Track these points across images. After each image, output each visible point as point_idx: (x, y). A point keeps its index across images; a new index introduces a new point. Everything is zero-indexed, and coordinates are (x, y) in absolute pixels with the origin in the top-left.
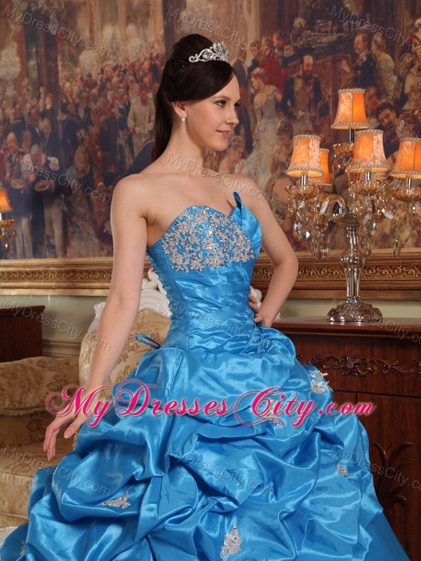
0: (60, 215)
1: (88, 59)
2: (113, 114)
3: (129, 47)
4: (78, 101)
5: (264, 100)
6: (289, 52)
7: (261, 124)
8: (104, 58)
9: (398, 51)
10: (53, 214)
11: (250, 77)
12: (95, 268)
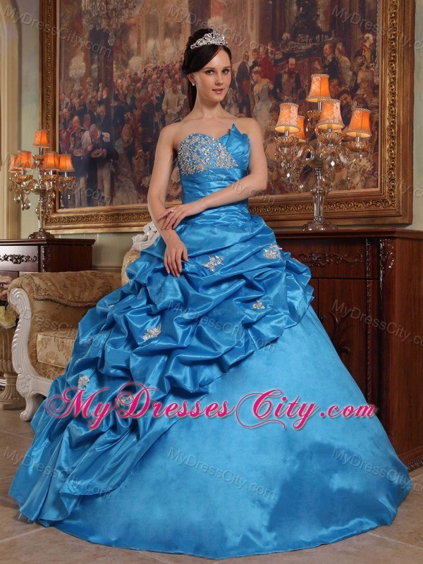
0: (109, 175)
1: (135, 63)
2: (152, 101)
3: (166, 54)
4: (126, 92)
5: (261, 89)
6: (279, 56)
7: (258, 105)
8: (147, 62)
9: (353, 54)
10: (104, 174)
11: (251, 73)
12: (134, 211)
